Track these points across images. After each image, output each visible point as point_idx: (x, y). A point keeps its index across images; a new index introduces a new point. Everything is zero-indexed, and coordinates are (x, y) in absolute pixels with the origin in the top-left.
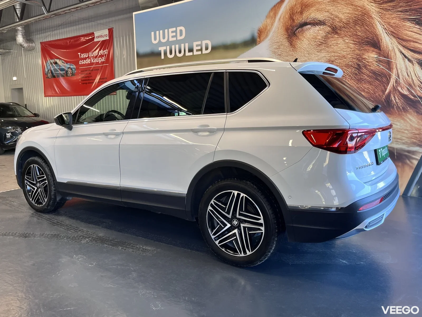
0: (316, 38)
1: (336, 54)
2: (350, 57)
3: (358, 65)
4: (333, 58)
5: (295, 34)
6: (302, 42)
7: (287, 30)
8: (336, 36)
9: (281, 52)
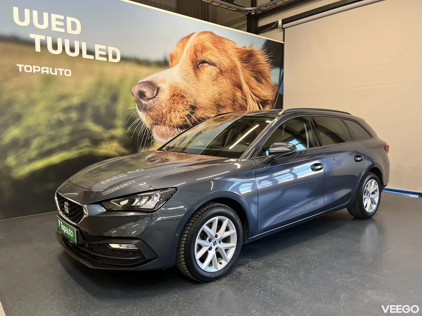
0: (212, 75)
1: (223, 89)
2: (230, 93)
3: (234, 99)
4: (221, 91)
5: (198, 67)
6: (203, 75)
7: (193, 62)
8: (222, 76)
9: (189, 79)
